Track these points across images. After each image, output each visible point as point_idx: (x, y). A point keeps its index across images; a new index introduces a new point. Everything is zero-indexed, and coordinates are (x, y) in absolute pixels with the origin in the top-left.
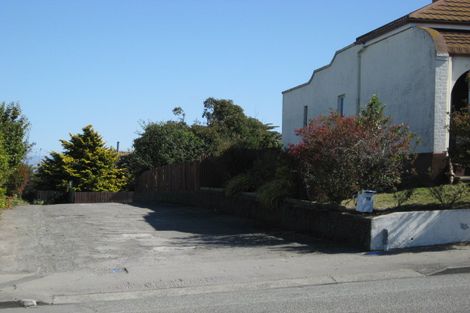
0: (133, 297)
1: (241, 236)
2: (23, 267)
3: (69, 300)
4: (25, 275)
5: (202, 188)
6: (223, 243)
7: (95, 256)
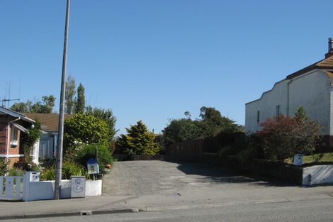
0: (187, 208)
1: (232, 177)
2: (126, 192)
3: (155, 209)
4: (128, 197)
5: (205, 153)
6: (223, 181)
7: (161, 187)
